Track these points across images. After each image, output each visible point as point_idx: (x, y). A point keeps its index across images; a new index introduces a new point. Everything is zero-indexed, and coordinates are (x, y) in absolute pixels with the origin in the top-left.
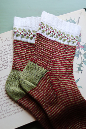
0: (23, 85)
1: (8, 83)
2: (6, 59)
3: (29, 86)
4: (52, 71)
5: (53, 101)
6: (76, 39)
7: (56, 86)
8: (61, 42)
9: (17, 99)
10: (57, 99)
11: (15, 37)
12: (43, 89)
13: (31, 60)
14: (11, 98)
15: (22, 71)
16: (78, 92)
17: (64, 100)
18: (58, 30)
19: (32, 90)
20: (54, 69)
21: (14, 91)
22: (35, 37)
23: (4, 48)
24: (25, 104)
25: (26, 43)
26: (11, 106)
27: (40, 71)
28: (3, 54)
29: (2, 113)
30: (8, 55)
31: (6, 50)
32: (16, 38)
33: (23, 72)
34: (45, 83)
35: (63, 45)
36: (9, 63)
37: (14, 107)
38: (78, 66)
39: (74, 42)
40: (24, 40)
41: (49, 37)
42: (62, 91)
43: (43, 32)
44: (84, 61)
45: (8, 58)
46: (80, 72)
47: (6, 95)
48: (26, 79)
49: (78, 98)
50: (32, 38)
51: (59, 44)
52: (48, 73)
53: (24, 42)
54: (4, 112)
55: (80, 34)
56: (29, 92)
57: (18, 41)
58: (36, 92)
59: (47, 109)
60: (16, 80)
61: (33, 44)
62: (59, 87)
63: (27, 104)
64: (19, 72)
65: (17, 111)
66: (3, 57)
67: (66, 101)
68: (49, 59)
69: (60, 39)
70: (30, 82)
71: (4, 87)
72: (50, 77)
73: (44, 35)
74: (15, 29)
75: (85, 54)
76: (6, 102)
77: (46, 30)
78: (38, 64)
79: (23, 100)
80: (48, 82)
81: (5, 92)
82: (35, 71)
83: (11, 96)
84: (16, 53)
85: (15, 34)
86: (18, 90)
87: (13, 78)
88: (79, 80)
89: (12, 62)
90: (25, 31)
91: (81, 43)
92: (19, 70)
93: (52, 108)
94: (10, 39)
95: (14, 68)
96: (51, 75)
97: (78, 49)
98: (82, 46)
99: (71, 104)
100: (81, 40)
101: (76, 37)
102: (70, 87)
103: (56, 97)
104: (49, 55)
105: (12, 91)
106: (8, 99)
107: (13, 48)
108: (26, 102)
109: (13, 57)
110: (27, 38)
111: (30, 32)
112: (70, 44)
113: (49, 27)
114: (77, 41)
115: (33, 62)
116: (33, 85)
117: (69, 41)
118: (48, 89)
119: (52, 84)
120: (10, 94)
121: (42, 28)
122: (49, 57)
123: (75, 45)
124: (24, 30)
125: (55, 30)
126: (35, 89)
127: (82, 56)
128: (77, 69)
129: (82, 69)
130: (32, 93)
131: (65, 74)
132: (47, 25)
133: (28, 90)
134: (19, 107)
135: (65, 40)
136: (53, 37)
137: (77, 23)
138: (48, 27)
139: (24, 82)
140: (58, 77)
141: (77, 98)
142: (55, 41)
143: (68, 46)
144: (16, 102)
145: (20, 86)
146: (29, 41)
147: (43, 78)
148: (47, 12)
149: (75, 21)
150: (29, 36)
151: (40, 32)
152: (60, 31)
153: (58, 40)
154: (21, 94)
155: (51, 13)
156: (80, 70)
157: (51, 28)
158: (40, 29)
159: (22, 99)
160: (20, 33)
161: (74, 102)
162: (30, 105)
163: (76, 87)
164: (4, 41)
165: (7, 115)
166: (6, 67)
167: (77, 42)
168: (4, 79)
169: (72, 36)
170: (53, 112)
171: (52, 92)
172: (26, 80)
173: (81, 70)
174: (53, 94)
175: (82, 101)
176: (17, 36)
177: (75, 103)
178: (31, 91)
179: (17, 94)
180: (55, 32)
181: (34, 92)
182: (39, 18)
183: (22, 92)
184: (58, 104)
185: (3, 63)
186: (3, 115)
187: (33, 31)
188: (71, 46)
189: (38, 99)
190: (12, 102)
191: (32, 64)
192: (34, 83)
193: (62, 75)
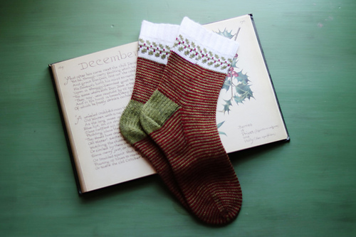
0: (143, 123)
1: (124, 118)
2: (125, 83)
3: (151, 126)
4: (185, 108)
5: (182, 149)
6: (228, 62)
7: (188, 129)
8: (205, 66)
9: (133, 141)
10: (187, 148)
11: (140, 52)
12: (170, 132)
13: (159, 90)
14: (125, 139)
15: (145, 103)
16: (218, 141)
17: (197, 150)
18: (202, 49)
19: (154, 132)
20: (189, 106)
21: (130, 131)
22: (169, 55)
23: (123, 68)
24: (143, 149)
25: (154, 62)
26: (125, 151)
27: (169, 106)
28: (120, 76)
29: (111, 159)
30: (128, 78)
31: (125, 71)
32: (141, 55)
33: (145, 105)
34: (173, 124)
35: (207, 70)
36: (128, 90)
37: (128, 152)
38: (225, 103)
39: (225, 67)
40: (153, 58)
41: (187, 58)
42: (196, 137)
43: (181, 49)
44: (235, 97)
45: (128, 83)
46: (227, 111)
47: (119, 134)
48: (149, 115)
49: (216, 149)
50: (163, 57)
51: (202, 68)
52: (179, 110)
53: (152, 62)
54: (114, 158)
55: (237, 55)
56: (151, 134)
57: (144, 59)
58: (160, 135)
59: (173, 160)
60: (135, 115)
61: (164, 65)
62: (193, 131)
63: (146, 150)
64: (139, 104)
65: (132, 157)
66: (120, 81)
67: (200, 152)
68: (184, 91)
69: (205, 61)
70: (153, 121)
71: (118, 123)
72: (182, 117)
73: (182, 54)
74: (141, 40)
75: (238, 86)
76: (118, 143)
77: (185, 47)
78: (167, 96)
79: (141, 144)
80: (178, 123)
81: (118, 131)
82: (162, 105)
83: (126, 136)
84: (139, 77)
85: (141, 49)
86: (135, 129)
87: (131, 112)
88: (222, 123)
89: (132, 89)
90: (155, 46)
91: (235, 69)
92: (141, 101)
93: (179, 159)
94: (133, 54)
95: (134, 98)
96: (184, 113)
97: (229, 78)
98: (235, 73)
99: (206, 157)
100: (236, 65)
101: (229, 59)
102: (208, 133)
103: (186, 145)
104: (184, 84)
105: (127, 129)
106: (121, 140)
107: (135, 69)
108: (146, 147)
109: (134, 81)
110: (157, 55)
111: (162, 48)
112: (218, 70)
113: (190, 44)
114: (229, 65)
115: (161, 92)
116: (157, 124)
117: (218, 66)
118: (177, 133)
119: (183, 125)
120: (125, 134)
121: (179, 43)
122: (183, 87)
123: (225, 71)
124: (154, 44)
125: (198, 47)
126: (159, 130)
127: (234, 88)
128: (223, 107)
129: (230, 107)
130: (154, 135)
131: (204, 113)
132: (187, 40)
133: (150, 131)
134: (135, 153)
135: (211, 63)
136: (194, 59)
137: (234, 38)
138: (188, 43)
139: (145, 120)
140: (193, 117)
141: (214, 149)
142: (196, 65)
143: (214, 72)
144: (132, 146)
145: (140, 125)
146: (159, 60)
147: (172, 116)
148: (191, 18)
149: (232, 34)
150: (161, 53)
151: (176, 50)
152: (205, 50)
153: (200, 63)
154: (139, 136)
155: (196, 21)
156: (226, 108)
157: (193, 44)
158: (176, 45)
159: (141, 142)
160: (148, 48)
161: (210, 155)
162: (150, 152)
163: (217, 133)
164: (123, 56)
165: (117, 162)
166: (124, 95)
167: (228, 68)
168: (118, 111)
169: (223, 58)
170: (180, 165)
171: (182, 137)
172: (148, 117)
173: (229, 110)
174: (183, 140)
175: (222, 154)
176: (143, 52)
177: (212, 156)
179: (134, 135)
180: (197, 50)
181: (157, 134)
182: (177, 26)
183: (142, 132)
184: (188, 155)
185: (119, 89)
186: (113, 161)
187: (167, 47)
188: (218, 73)
189: (162, 145)
190: (126, 145)
191: (159, 95)
192: (158, 122)
193: (198, 115)
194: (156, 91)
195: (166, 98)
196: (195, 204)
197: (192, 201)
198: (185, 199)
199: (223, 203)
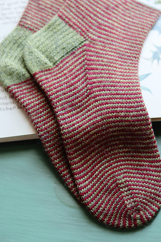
0: (27, 58)
2: (13, 6)
3: (39, 62)
4: (94, 44)
5: (80, 101)
7: (94, 73)
9: (8, 82)
10: (89, 100)
12: (65, 74)
13: (59, 16)
15: (35, 32)
19: (42, 71)
20: (100, 41)
21: (6, 66)
24: (21, 95)
27: (72, 38)
33: (35, 34)
34: (73, 63)
36: (16, 15)
38: (155, 50)
42: (104, 86)
45: (17, 6)
46: (156, 61)
48: (38, 48)
49: (133, 107)
52: (85, 45)
56: (36, 74)
58: (50, 77)
60: (19, 46)
62: (101, 77)
63: (26, 97)
64: (28, 32)
65: (3, 107)
67: (107, 108)
68: (96, 21)
70: (43, 56)
72: (88, 55)
78: (70, 25)
79: (20, 87)
80: (80, 63)
82: (61, 37)
86: (15, 65)
88: (148, 75)
92: (31, 29)
95: (21, 25)
96: (91, 51)
99: (116, 116)
102: (124, 83)
103: (88, 96)
104: (98, 12)
105: (2, 64)
108: (26, 93)
115: (62, 19)
116: (47, 61)
118: (76, 77)
119: (87, 68)
122: (95, 15)
126: (49, 70)
128: (151, 54)
130: (41, 76)
131: (121, 56)
133: (35, 69)
139: (31, 53)
140: (104, 58)
141: (131, 107)
143: (144, 6)
145: (23, 61)
147: (72, 52)
154: (19, 76)
161: (123, 114)
162: (31, 99)
163: (137, 85)
166: (8, 20)
170: (74, 125)
171: (83, 83)
172: (36, 50)
173: (159, 59)
174: (83, 88)
175: (141, 115)
177: (125, 116)
178: (40, 72)
179: (11, 73)
181: (45, 75)
183: (24, 71)
184: (89, 111)
185: (4, 12)
188: (149, 8)
189: (49, 91)
191: (57, 23)
192: (50, 58)
193: (112, 56)
194: (56, 17)
195: (68, 27)
196: (89, 190)
197: (85, 184)
198: (74, 180)
199: (133, 196)
